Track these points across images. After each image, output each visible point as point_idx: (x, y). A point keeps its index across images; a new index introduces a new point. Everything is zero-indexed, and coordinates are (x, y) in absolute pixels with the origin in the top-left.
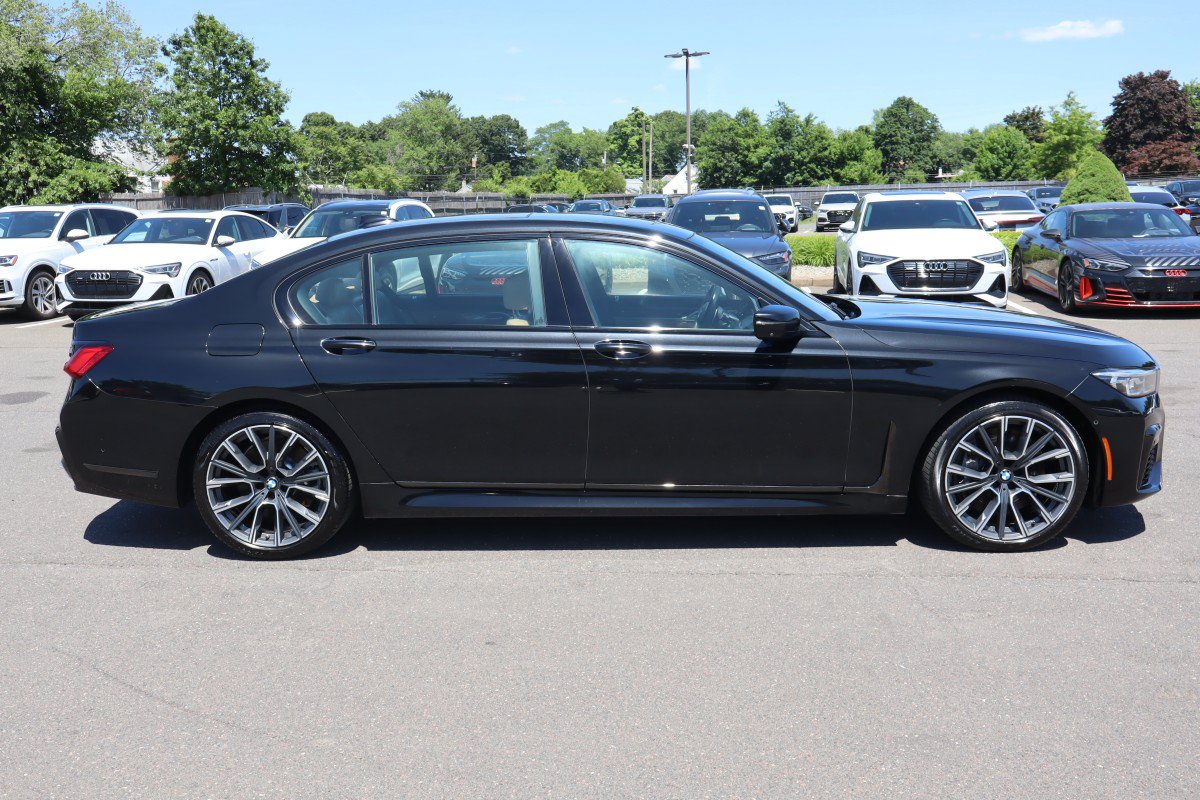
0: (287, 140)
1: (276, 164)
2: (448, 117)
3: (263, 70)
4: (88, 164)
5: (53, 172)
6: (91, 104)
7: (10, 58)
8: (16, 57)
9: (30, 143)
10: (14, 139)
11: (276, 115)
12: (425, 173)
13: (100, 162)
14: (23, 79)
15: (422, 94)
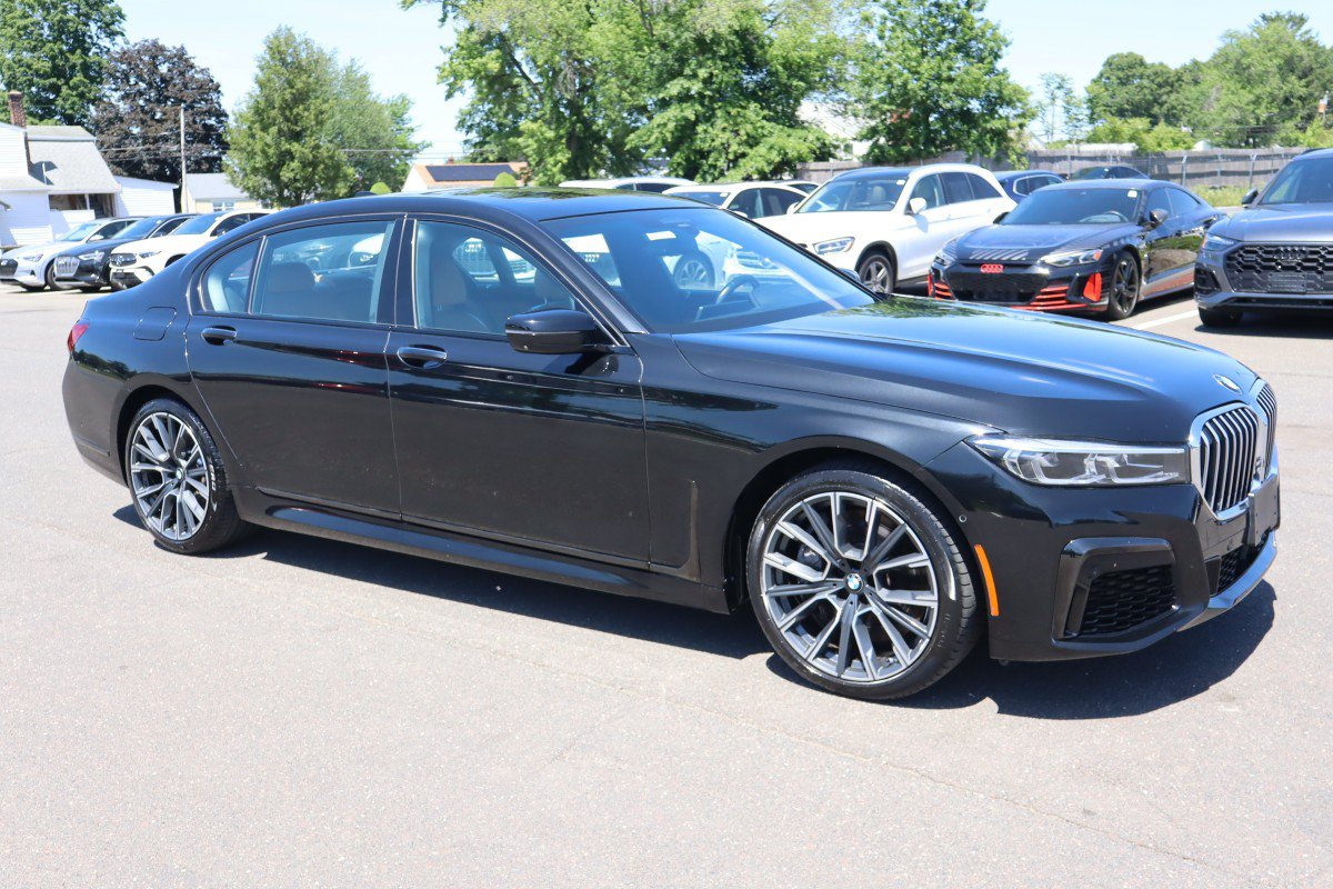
0: (1000, 92)
1: (986, 121)
2: (1290, 46)
3: (981, 9)
4: (790, 131)
5: (753, 141)
6: (799, 67)
7: (719, 21)
8: (725, 20)
9: (734, 111)
10: (720, 108)
11: (991, 63)
12: (1248, 123)
13: (804, 128)
14: (733, 42)
15: (1264, 18)
